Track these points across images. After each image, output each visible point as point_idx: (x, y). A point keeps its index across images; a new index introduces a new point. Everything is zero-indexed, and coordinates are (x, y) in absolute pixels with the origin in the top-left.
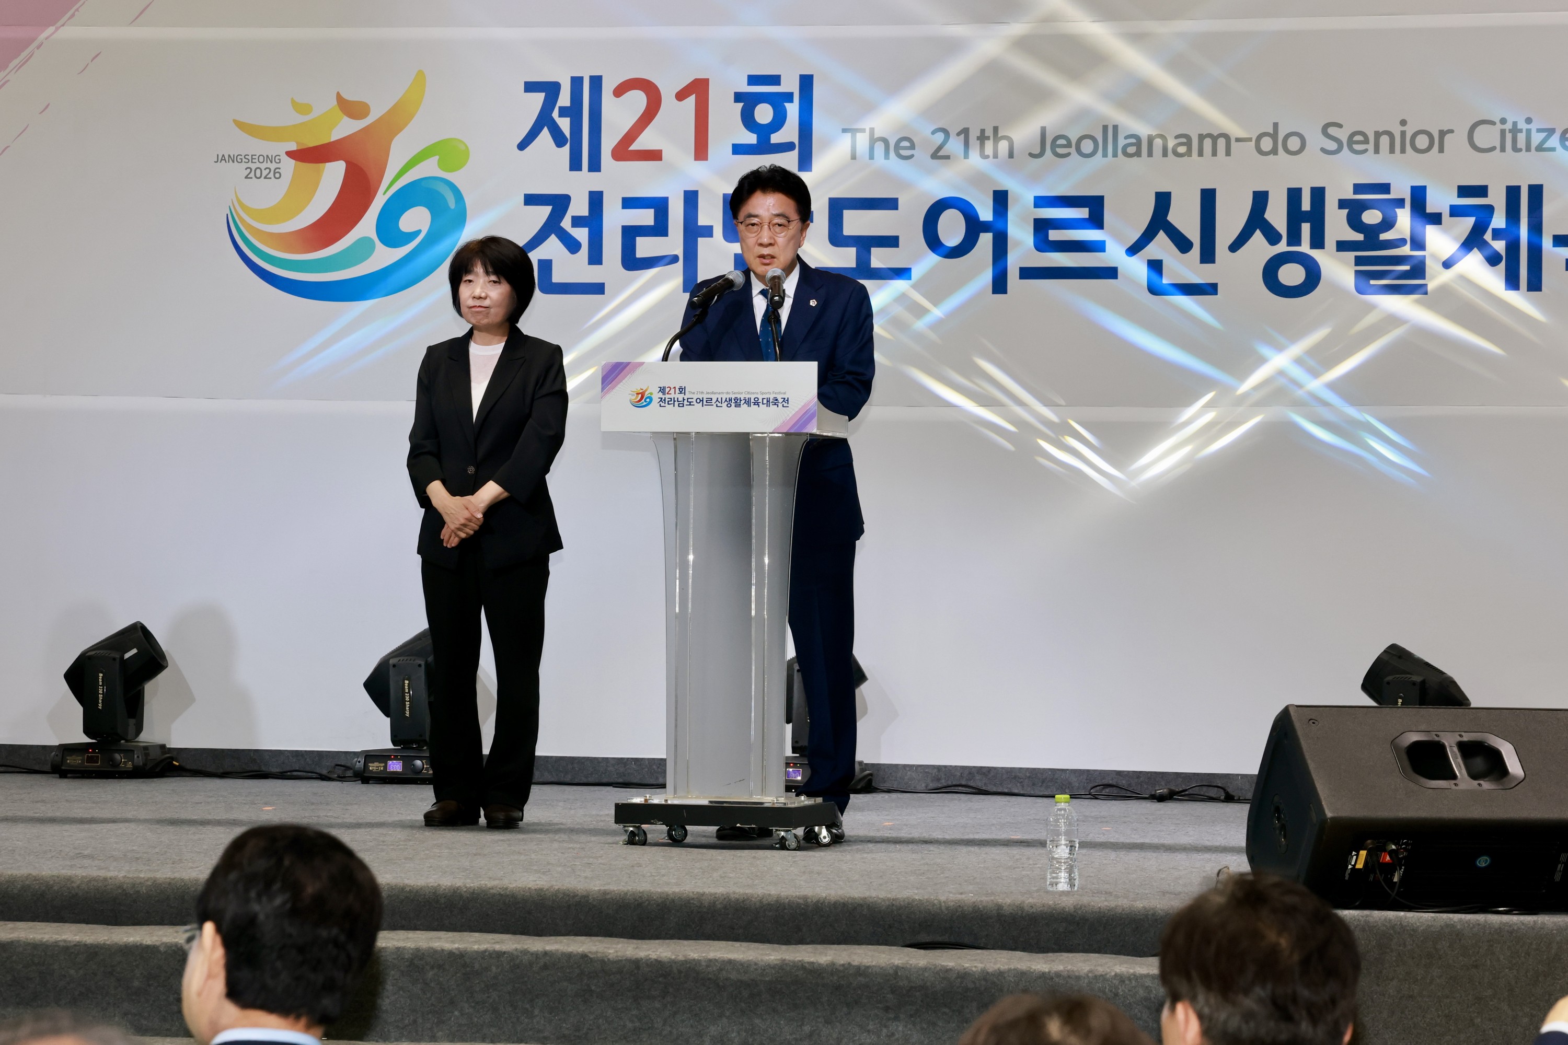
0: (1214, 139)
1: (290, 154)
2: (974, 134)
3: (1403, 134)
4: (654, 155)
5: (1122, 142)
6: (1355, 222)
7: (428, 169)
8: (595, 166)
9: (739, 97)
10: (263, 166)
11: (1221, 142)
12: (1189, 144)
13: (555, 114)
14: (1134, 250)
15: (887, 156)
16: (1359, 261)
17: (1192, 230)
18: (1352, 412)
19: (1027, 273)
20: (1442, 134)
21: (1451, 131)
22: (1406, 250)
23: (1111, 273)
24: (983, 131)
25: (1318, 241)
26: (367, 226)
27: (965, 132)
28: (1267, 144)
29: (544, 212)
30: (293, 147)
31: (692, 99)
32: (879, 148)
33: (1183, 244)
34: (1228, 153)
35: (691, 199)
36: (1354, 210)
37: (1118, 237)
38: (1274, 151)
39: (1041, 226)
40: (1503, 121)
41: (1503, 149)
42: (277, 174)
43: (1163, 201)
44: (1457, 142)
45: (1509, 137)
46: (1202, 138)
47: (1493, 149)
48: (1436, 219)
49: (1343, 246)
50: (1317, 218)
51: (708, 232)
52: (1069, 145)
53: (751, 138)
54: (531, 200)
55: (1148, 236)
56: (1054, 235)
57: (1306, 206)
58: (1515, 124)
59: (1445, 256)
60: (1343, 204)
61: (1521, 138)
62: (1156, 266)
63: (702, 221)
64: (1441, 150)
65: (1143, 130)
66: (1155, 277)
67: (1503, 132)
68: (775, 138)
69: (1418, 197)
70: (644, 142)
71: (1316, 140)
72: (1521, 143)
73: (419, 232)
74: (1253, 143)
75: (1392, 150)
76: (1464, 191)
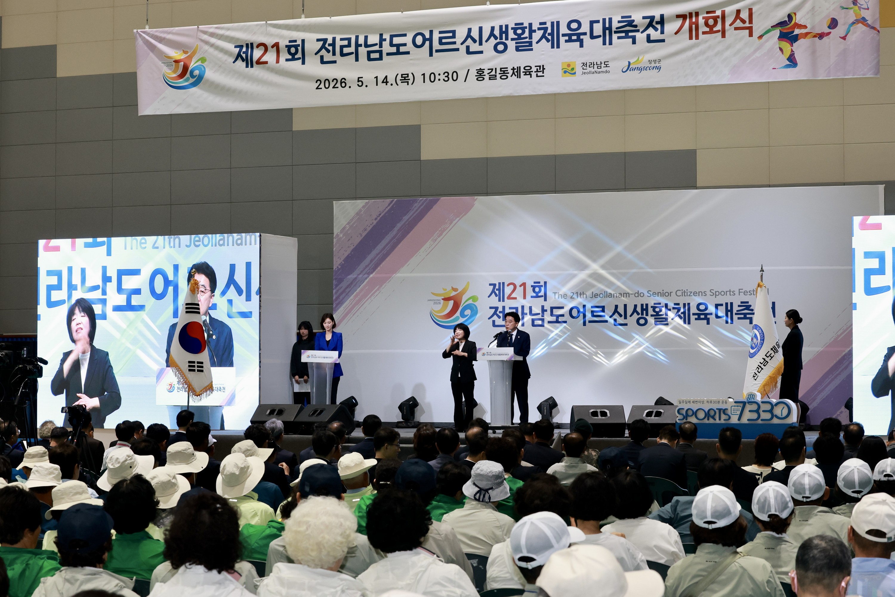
0: (626, 294)
1: (442, 299)
2: (579, 293)
3: (663, 293)
4: (515, 298)
5: (608, 295)
6: (654, 311)
7: (470, 302)
8: (503, 301)
9: (532, 286)
10: (437, 302)
11: (628, 294)
12: (621, 295)
13: (495, 290)
14: (611, 317)
15: (562, 298)
16: (655, 319)
17: (622, 313)
18: (654, 349)
19: (590, 322)
20: (671, 293)
21: (672, 292)
22: (664, 316)
23: (606, 321)
24: (581, 293)
25: (647, 315)
26: (458, 314)
27: (577, 293)
28: (637, 295)
29: (494, 310)
30: (443, 298)
31: (523, 287)
32: (560, 296)
33: (620, 315)
34: (629, 297)
35: (523, 307)
36: (654, 308)
37: (608, 315)
38: (638, 296)
39: (592, 312)
40: (682, 290)
41: (682, 296)
42: (440, 303)
43: (616, 307)
44: (673, 294)
45: (683, 293)
46: (624, 294)
47: (680, 296)
48: (670, 310)
49: (652, 316)
50: (647, 310)
51: (526, 314)
52: (598, 295)
53: (535, 295)
54: (491, 308)
55: (614, 314)
56: (595, 314)
57: (644, 307)
58: (684, 291)
59: (672, 318)
60: (652, 307)
61: (686, 293)
62: (615, 320)
63: (525, 312)
64: (670, 296)
65: (612, 293)
66: (615, 323)
67: (682, 292)
68: (539, 295)
69: (666, 306)
70: (513, 296)
71: (646, 294)
72: (686, 294)
73: (468, 315)
74: (634, 295)
75: (661, 296)
76: (675, 304)
